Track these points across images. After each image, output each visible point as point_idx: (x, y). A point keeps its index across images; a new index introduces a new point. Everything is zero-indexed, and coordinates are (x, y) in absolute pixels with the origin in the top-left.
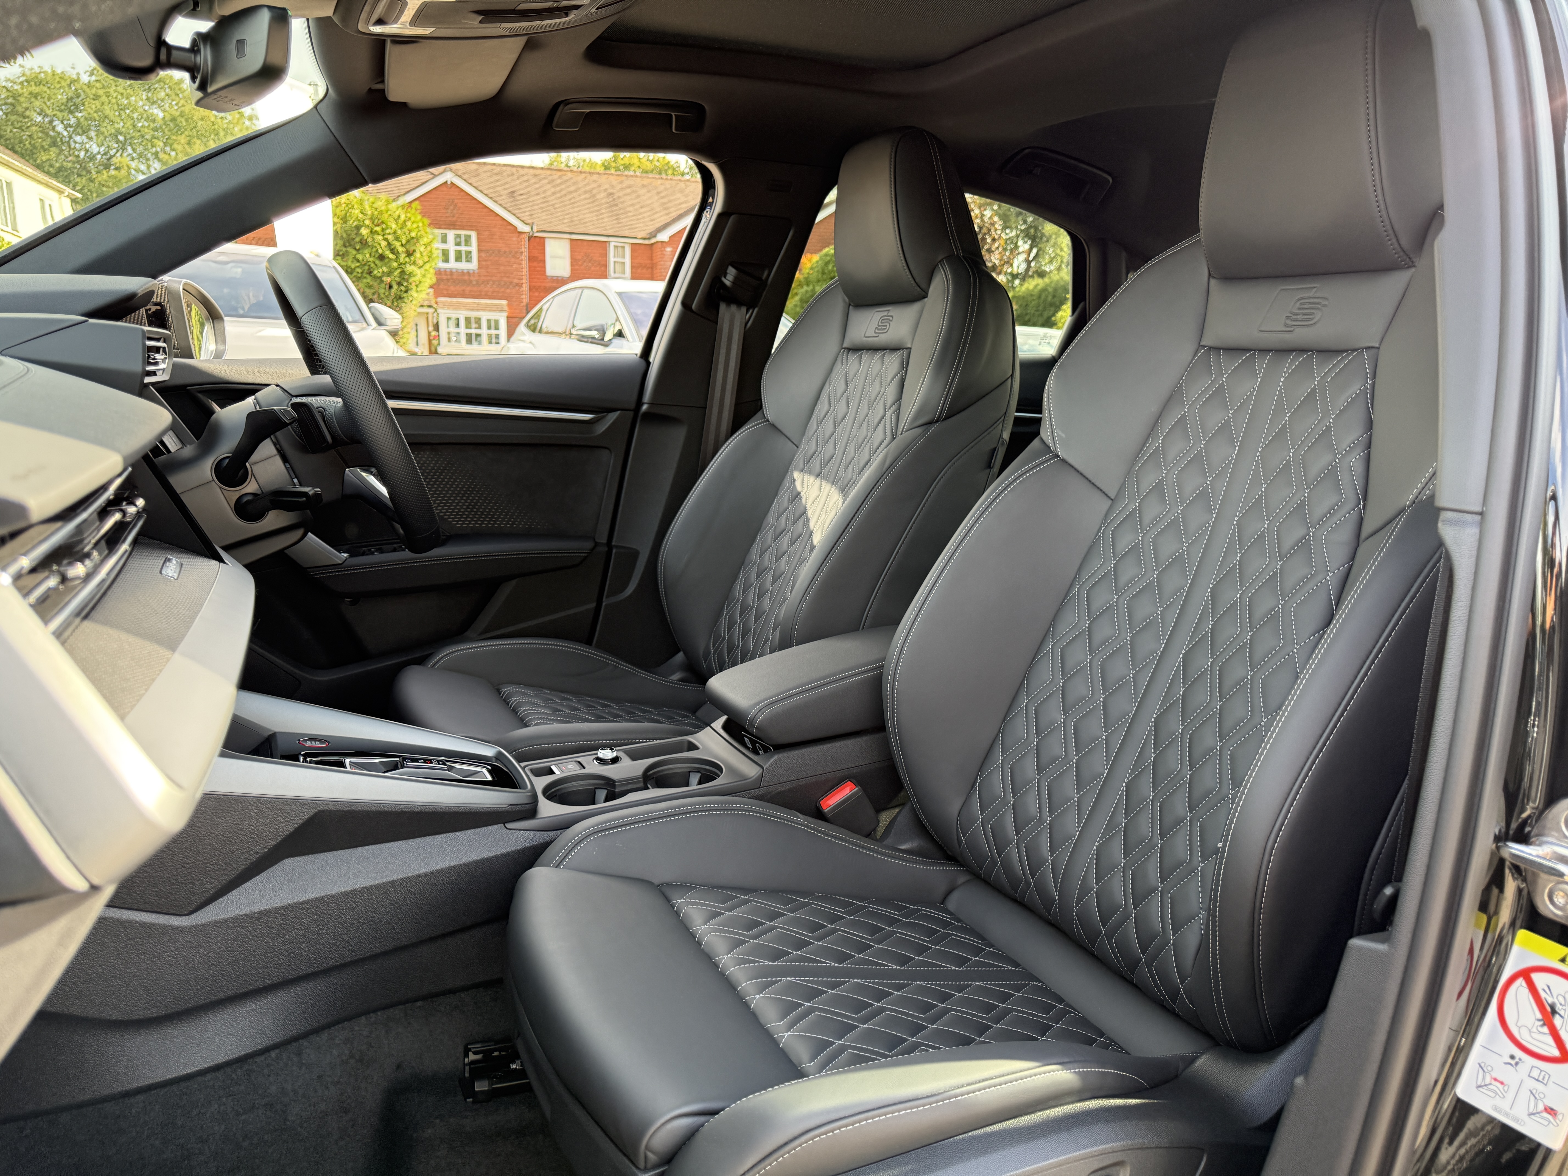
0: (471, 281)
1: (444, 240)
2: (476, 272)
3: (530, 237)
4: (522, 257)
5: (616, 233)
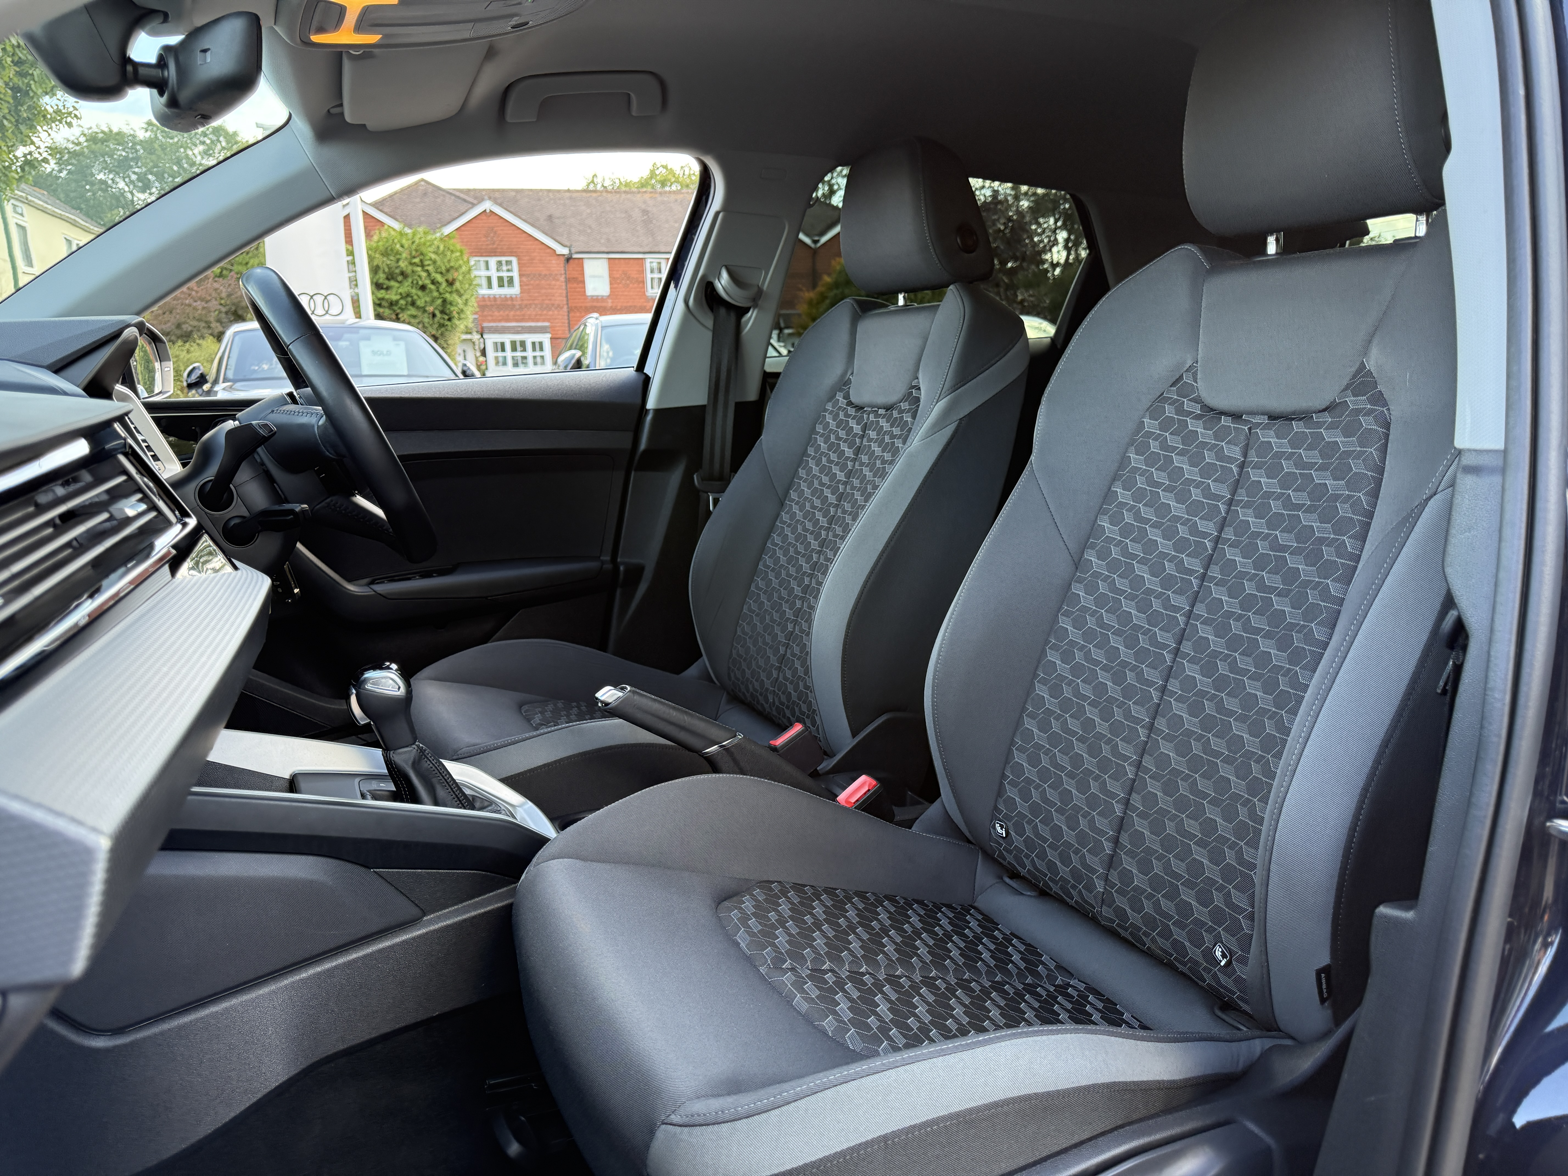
0: (514, 306)
1: (487, 267)
2: (519, 296)
3: (569, 259)
4: (562, 279)
5: (653, 250)
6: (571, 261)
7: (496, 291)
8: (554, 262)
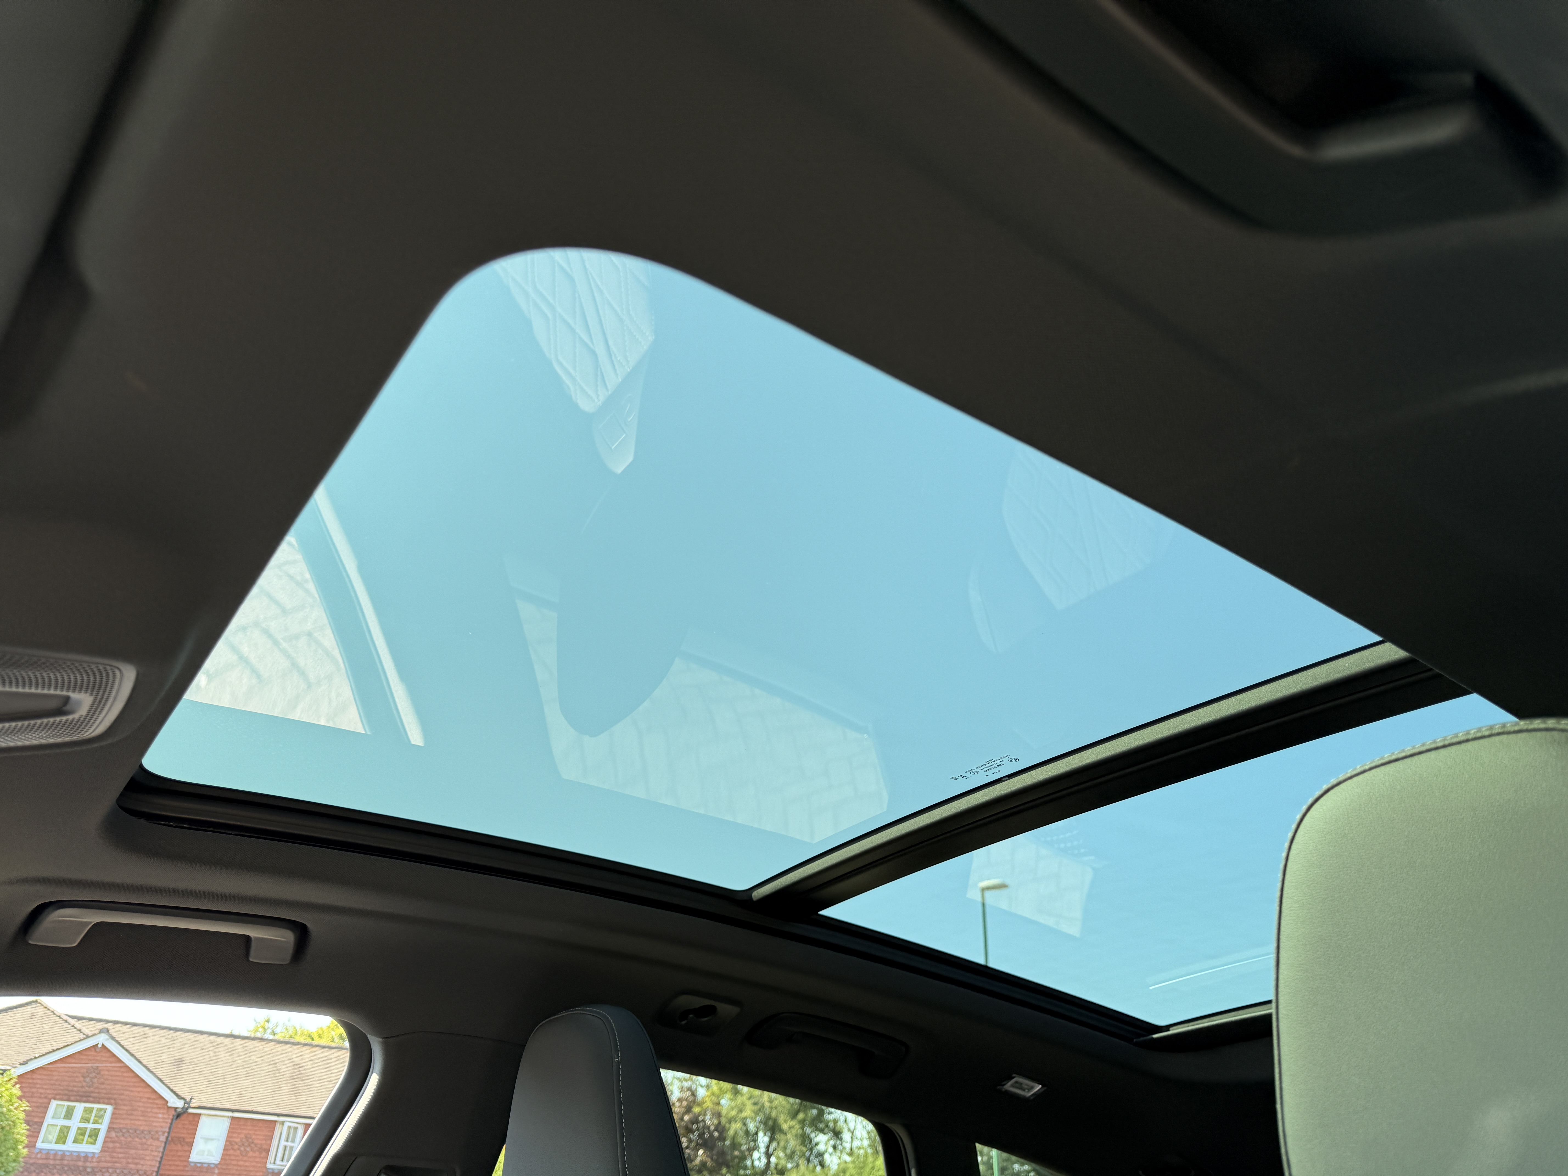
0: (85, 1168)
1: (69, 1115)
2: (96, 1156)
3: (179, 1115)
4: (163, 1138)
5: (292, 1113)
6: (183, 1117)
7: (70, 1146)
8: (160, 1116)
